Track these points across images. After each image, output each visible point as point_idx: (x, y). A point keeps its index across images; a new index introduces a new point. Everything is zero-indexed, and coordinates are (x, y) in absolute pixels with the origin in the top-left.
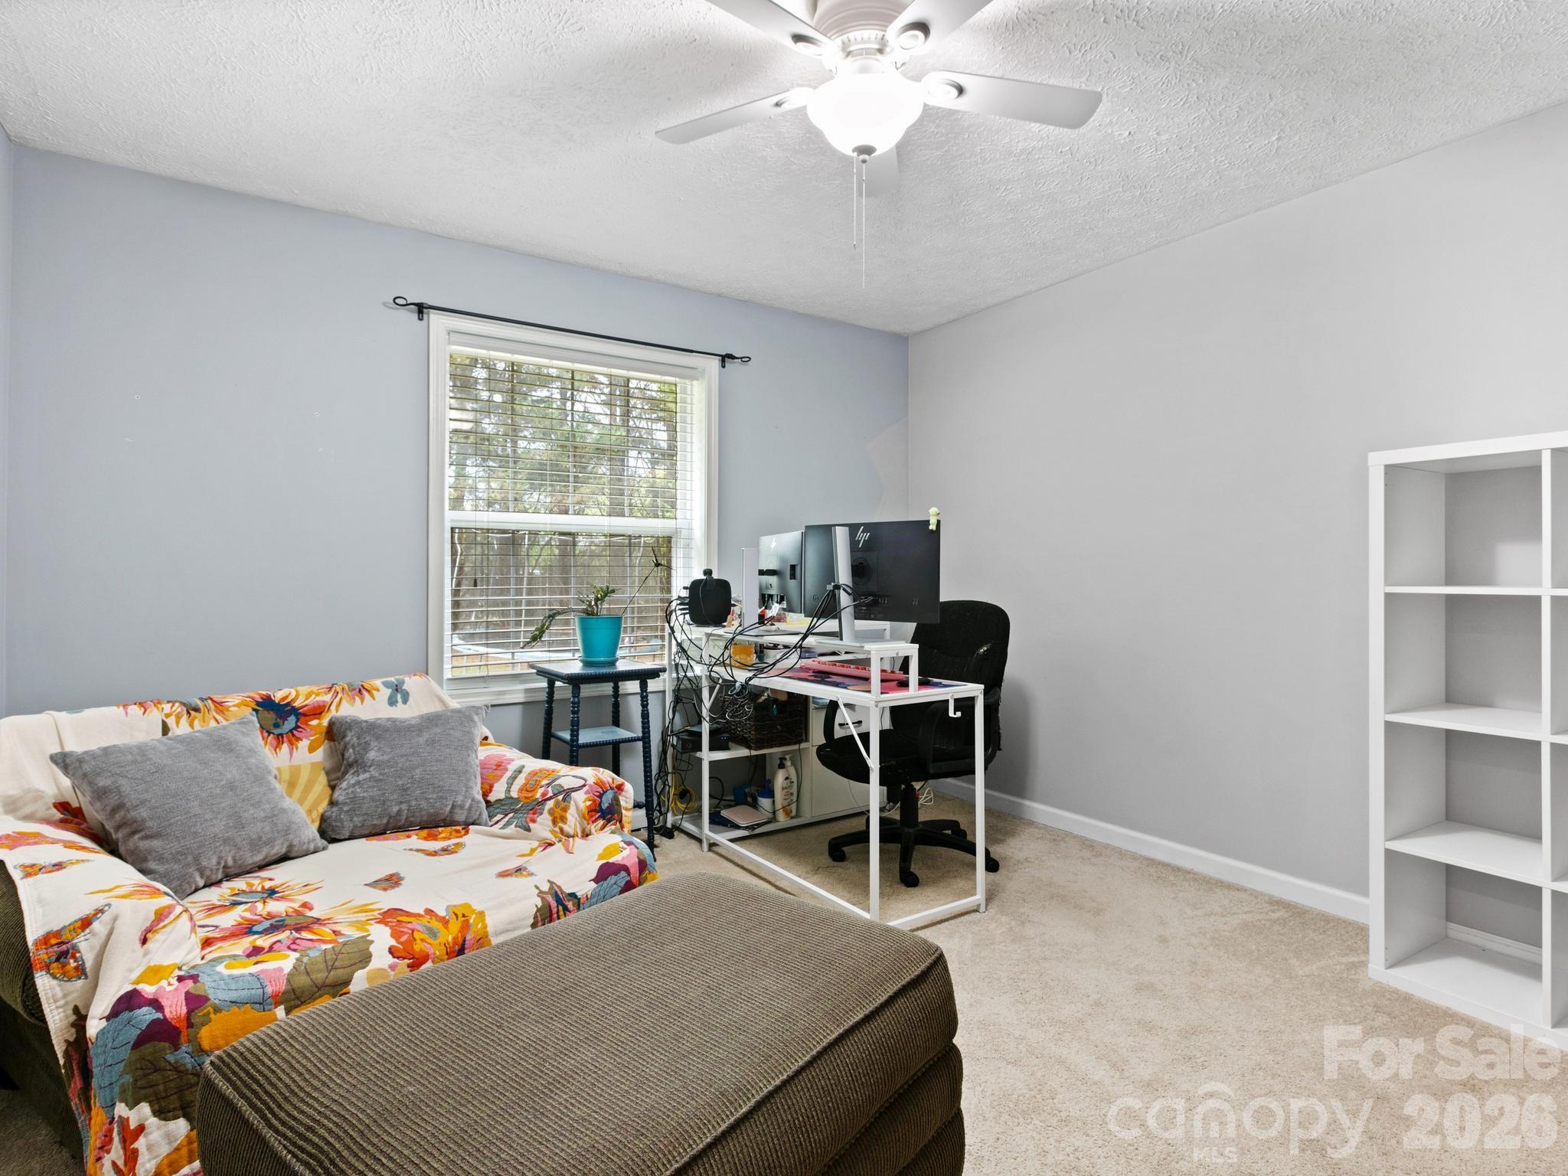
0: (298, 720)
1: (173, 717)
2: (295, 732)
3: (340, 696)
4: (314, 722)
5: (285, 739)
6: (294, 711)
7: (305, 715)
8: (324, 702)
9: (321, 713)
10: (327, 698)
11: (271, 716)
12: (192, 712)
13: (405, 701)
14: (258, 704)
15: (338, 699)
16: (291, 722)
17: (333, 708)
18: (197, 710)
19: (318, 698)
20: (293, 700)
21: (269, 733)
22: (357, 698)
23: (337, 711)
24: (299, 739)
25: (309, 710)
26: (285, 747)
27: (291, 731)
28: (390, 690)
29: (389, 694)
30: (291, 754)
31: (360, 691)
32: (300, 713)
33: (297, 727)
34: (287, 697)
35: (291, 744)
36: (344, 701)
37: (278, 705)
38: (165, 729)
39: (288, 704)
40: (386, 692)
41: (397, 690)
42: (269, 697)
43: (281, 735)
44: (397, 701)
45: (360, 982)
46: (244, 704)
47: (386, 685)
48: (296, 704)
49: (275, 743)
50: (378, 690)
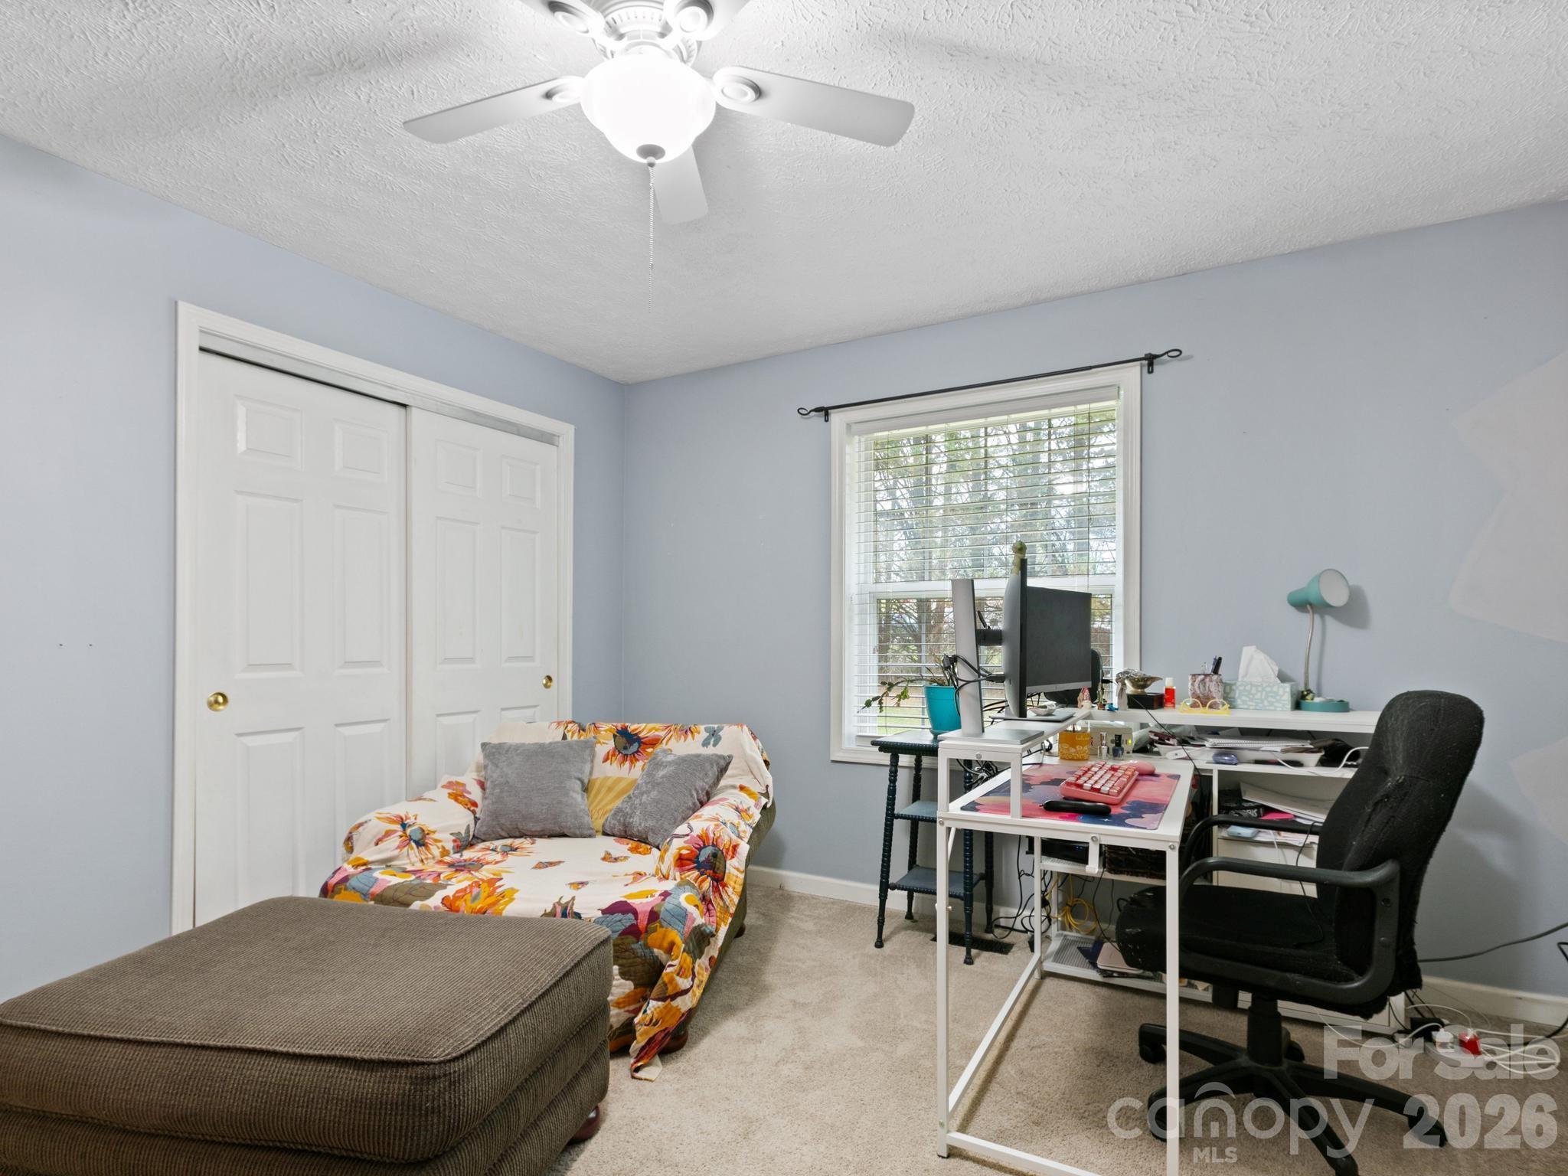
0: (639, 747)
1: (570, 733)
2: (636, 755)
3: (671, 733)
4: (650, 750)
5: (628, 758)
6: (639, 740)
7: (645, 744)
8: (658, 736)
9: (655, 744)
10: (662, 734)
11: (622, 741)
12: (581, 731)
13: (715, 745)
14: (618, 731)
15: (670, 735)
16: (636, 745)
17: (664, 742)
18: (584, 730)
19: (657, 733)
20: (640, 732)
21: (620, 752)
22: (683, 737)
23: (666, 744)
24: (637, 760)
25: (649, 741)
26: (627, 764)
27: (633, 753)
28: (708, 734)
29: (706, 737)
30: (630, 769)
31: (686, 731)
32: (642, 742)
33: (638, 751)
34: (636, 729)
35: (632, 762)
36: (673, 738)
37: (630, 734)
38: (564, 737)
39: (636, 734)
40: (704, 735)
41: (713, 735)
42: (626, 728)
43: (627, 755)
44: (709, 743)
45: (416, 905)
46: (610, 730)
47: (706, 730)
48: (641, 735)
49: (621, 760)
50: (699, 733)
